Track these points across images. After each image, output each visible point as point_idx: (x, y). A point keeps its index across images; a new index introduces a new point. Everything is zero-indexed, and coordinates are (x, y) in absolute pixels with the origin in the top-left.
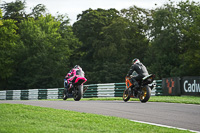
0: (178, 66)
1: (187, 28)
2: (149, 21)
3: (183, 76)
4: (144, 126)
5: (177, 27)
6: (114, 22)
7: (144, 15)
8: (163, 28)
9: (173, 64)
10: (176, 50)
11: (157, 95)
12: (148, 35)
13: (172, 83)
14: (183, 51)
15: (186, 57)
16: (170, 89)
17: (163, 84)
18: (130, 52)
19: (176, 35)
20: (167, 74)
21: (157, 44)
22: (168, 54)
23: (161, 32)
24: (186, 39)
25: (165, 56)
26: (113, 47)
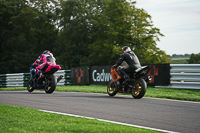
0: (87, 56)
1: (96, 18)
2: (58, 11)
3: (92, 66)
4: (53, 116)
5: (86, 17)
6: (23, 12)
7: (53, 5)
8: (72, 18)
9: (82, 53)
10: (85, 40)
11: (66, 85)
12: (58, 26)
13: (81, 73)
14: (92, 41)
15: (95, 46)
16: (79, 79)
17: (72, 74)
18: (39, 42)
19: (85, 24)
20: (77, 64)
21: (66, 33)
22: (77, 44)
23: (70, 21)
24: (95, 29)
25: (74, 45)
26: (22, 37)
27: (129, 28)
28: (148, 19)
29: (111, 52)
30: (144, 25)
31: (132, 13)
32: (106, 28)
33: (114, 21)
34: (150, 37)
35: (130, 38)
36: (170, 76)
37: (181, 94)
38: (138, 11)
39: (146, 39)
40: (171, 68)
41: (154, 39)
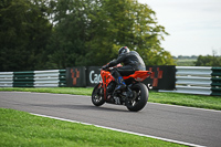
0: (84, 54)
1: (94, 13)
2: (52, 4)
3: (89, 66)
4: (45, 121)
5: (84, 12)
6: (13, 3)
8: (68, 12)
9: (78, 52)
10: (82, 37)
11: (60, 86)
12: (52, 21)
13: (77, 73)
14: (90, 38)
15: (93, 44)
16: (75, 80)
17: (67, 74)
18: (31, 37)
19: (83, 20)
20: (72, 63)
21: (61, 29)
22: (73, 41)
23: (65, 16)
24: (93, 25)
25: (70, 43)
26: (12, 32)
27: (131, 25)
28: (152, 16)
29: (110, 52)
30: (147, 22)
31: (134, 9)
32: (106, 24)
33: (114, 17)
34: (154, 36)
35: (132, 36)
36: (176, 80)
37: (187, 100)
38: (142, 7)
39: (149, 38)
40: (176, 70)
41: (159, 38)
